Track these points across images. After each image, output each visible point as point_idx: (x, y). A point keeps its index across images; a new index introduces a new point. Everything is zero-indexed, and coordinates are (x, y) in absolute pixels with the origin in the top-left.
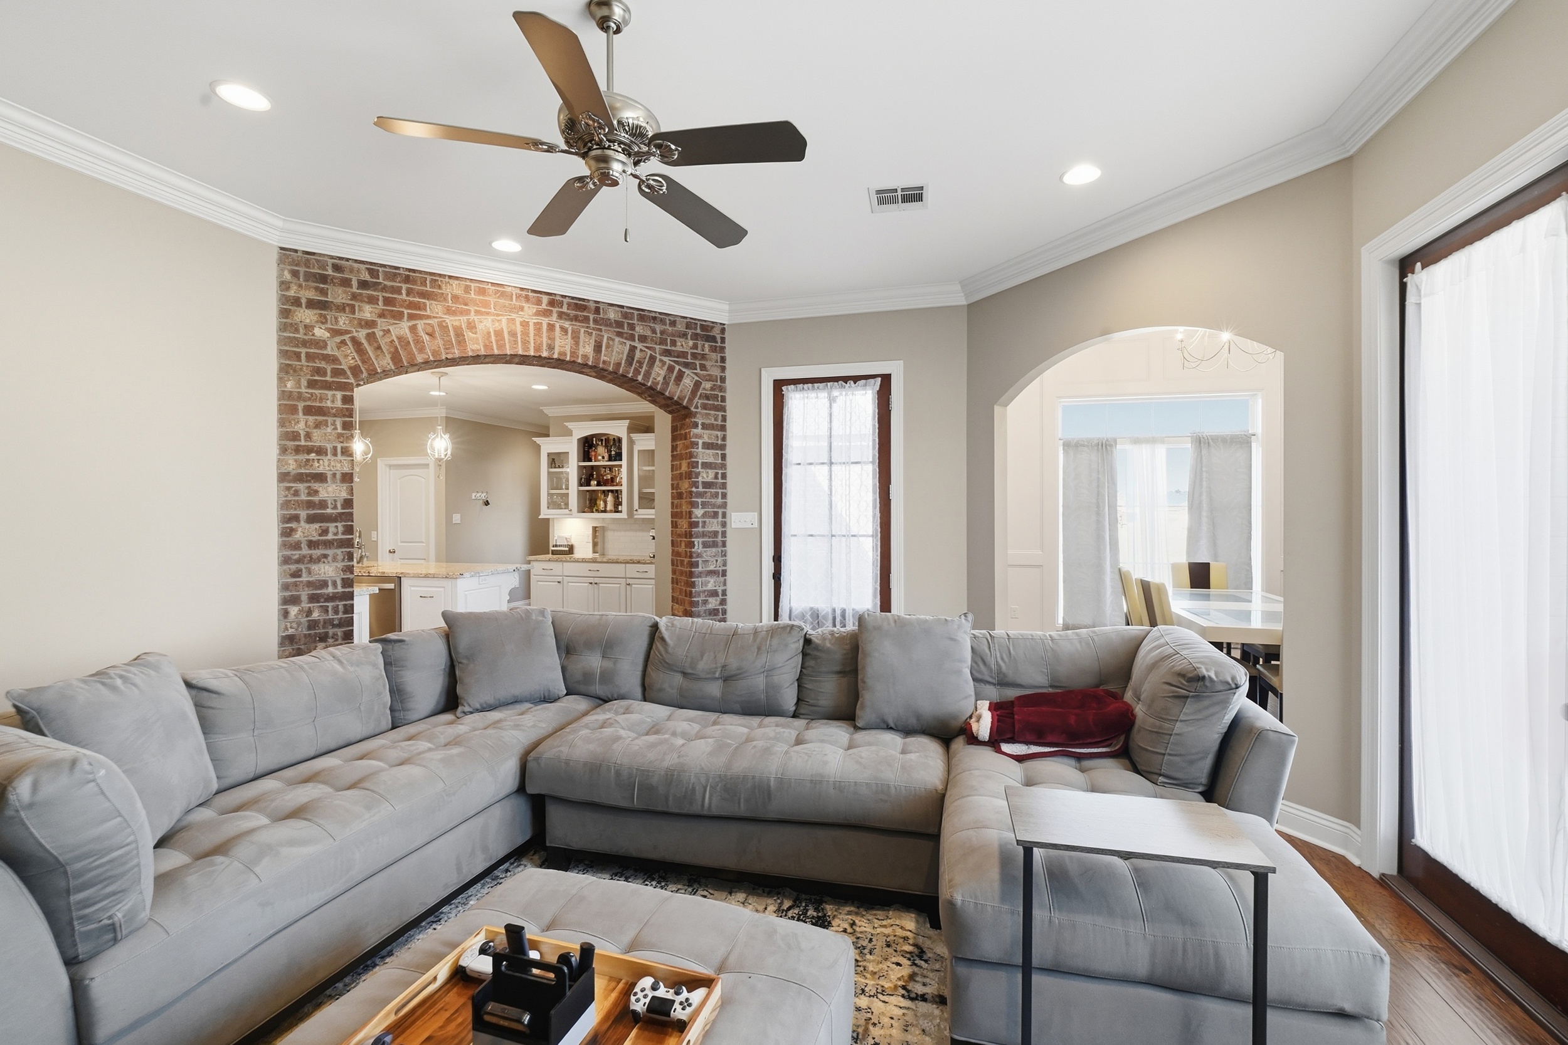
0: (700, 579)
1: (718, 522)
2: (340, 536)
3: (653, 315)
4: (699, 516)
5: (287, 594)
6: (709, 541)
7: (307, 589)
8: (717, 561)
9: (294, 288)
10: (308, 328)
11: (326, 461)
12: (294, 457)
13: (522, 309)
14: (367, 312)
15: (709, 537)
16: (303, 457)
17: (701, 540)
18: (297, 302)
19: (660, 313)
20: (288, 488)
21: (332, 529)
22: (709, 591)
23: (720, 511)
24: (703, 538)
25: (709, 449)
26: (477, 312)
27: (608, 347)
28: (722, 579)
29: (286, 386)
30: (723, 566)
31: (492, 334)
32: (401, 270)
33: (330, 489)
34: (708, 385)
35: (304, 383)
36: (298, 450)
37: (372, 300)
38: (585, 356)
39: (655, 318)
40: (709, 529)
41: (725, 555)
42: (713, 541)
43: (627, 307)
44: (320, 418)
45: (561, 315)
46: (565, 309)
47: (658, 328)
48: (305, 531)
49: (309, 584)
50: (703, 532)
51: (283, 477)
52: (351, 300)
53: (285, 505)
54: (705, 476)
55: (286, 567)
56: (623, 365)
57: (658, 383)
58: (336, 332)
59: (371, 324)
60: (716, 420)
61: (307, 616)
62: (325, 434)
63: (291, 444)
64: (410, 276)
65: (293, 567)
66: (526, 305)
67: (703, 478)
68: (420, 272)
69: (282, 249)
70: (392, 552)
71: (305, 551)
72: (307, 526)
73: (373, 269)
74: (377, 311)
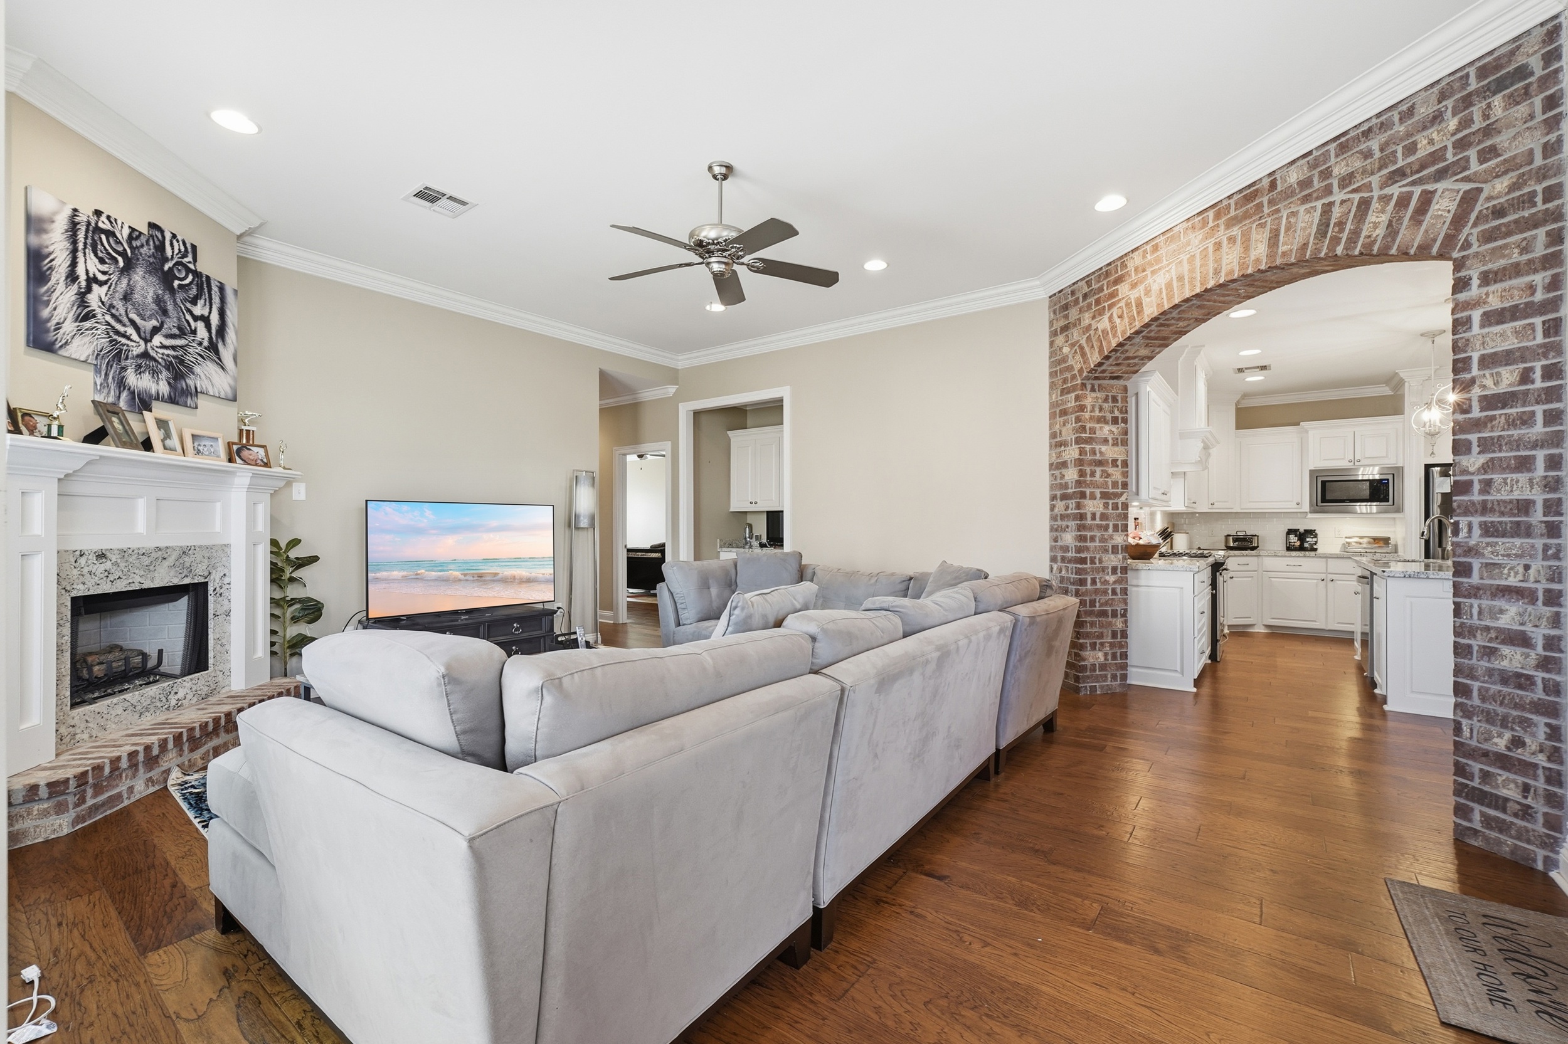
0: (1475, 603)
1: (1531, 480)
2: (1075, 511)
3: (1365, 127)
4: (1471, 469)
6: (1500, 523)
7: (1060, 552)
8: (1527, 567)
9: (1055, 322)
10: (1061, 349)
11: (1068, 451)
12: (1055, 451)
13: (1188, 243)
14: (1087, 319)
15: (1502, 514)
16: (1059, 450)
17: (1476, 520)
18: (1055, 333)
19: (1379, 115)
20: (1053, 475)
21: (1071, 506)
22: (1499, 630)
23: (1540, 455)
24: (1483, 514)
25: (1503, 323)
26: (1153, 273)
27: (1287, 229)
28: (1548, 611)
29: (1052, 399)
30: (1551, 580)
31: (1164, 289)
32: (1103, 268)
33: (1070, 473)
34: (1501, 185)
35: (1059, 393)
36: (1057, 445)
37: (1089, 307)
38: (1258, 261)
39: (1367, 134)
40: (1499, 497)
41: (1557, 556)
42: (1518, 523)
43: (1316, 148)
44: (1065, 418)
45: (1229, 224)
46: (1233, 213)
47: (1374, 144)
48: (1060, 507)
49: (1061, 547)
50: (1484, 502)
51: (1051, 465)
52: (1079, 314)
53: (1052, 487)
54: (1489, 382)
55: (1052, 534)
56: (1311, 244)
57: (1374, 242)
58: (1073, 345)
59: (1089, 327)
60: (1524, 250)
62: (1068, 429)
63: (1054, 441)
64: (1107, 271)
65: (1055, 534)
66: (1192, 236)
67: (1484, 387)
68: (1114, 262)
69: (1050, 297)
71: (1060, 523)
72: (1060, 503)
73: (1088, 280)
74: (1091, 315)
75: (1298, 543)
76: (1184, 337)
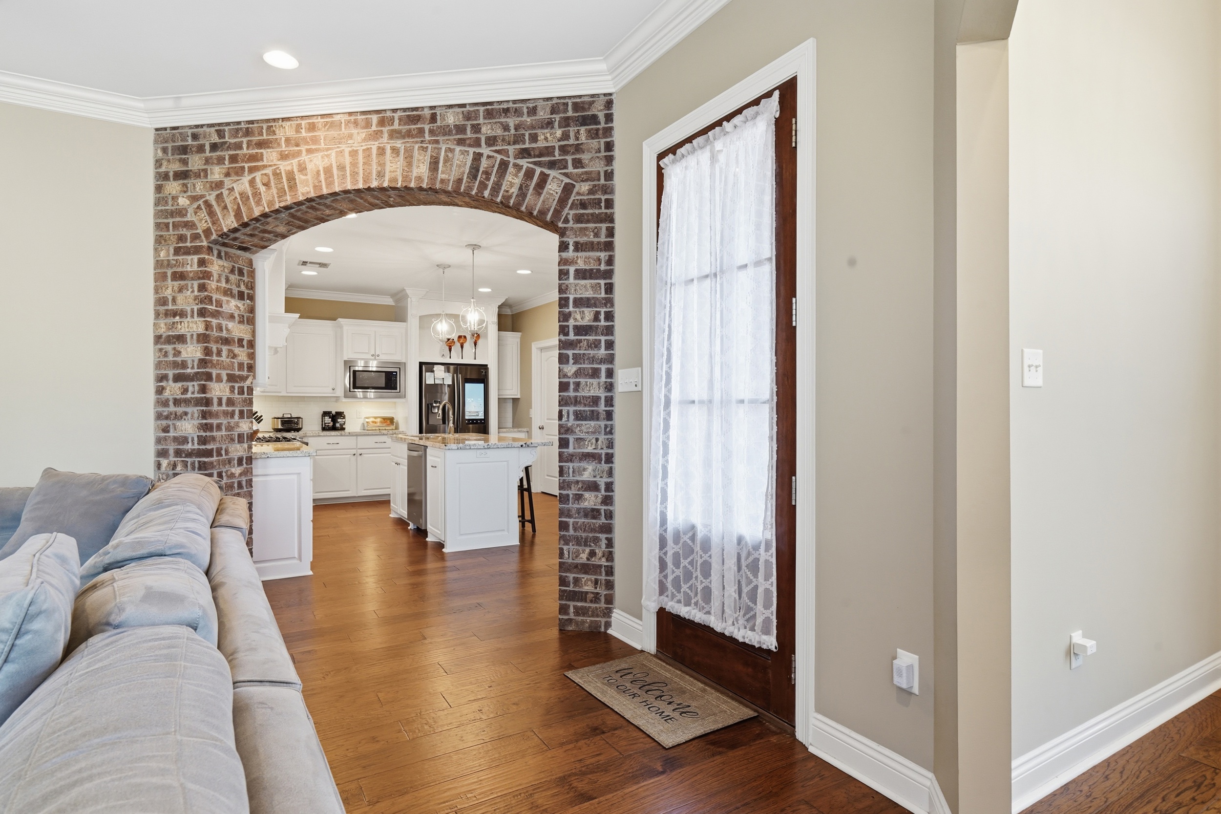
0: (571, 465)
1: (599, 383)
2: (197, 395)
3: (505, 106)
4: (569, 374)
5: (160, 447)
6: (584, 411)
7: (173, 444)
8: (597, 440)
9: (165, 163)
10: (175, 198)
11: (186, 323)
12: (165, 321)
13: (350, 136)
14: (216, 173)
15: (585, 405)
16: (171, 320)
17: (572, 409)
18: (165, 177)
19: (514, 102)
20: (161, 350)
21: (191, 389)
22: (583, 482)
23: (603, 368)
24: (575, 405)
25: (586, 279)
26: (309, 151)
27: (446, 161)
28: (606, 467)
29: (160, 255)
30: (608, 447)
31: (322, 172)
32: (242, 124)
33: (189, 349)
34: (585, 187)
35: (172, 251)
36: (167, 314)
37: (220, 161)
38: (419, 179)
39: (506, 111)
40: (583, 394)
41: (611, 433)
42: (593, 411)
43: (470, 104)
44: (182, 283)
45: (393, 135)
46: (396, 126)
47: (512, 122)
48: (173, 389)
49: (175, 439)
50: (576, 397)
51: (158, 339)
52: (205, 164)
53: (158, 365)
54: (578, 317)
55: (159, 422)
56: (464, 181)
57: (510, 197)
58: (194, 199)
59: (219, 185)
60: (596, 235)
61: (173, 469)
62: (186, 297)
63: (162, 309)
64: (247, 129)
65: (164, 423)
66: (354, 131)
67: (575, 319)
68: (257, 121)
69: (157, 130)
70: (541, 428)
71: (172, 408)
72: (173, 385)
73: (220, 129)
74: (224, 171)
75: (331, 424)
76: (322, 224)
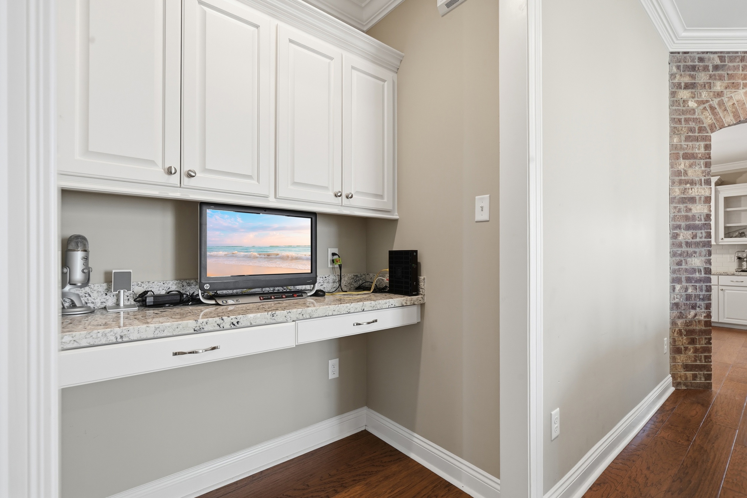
2: (703, 239)
5: (675, 276)
7: (685, 273)
9: (678, 77)
10: (685, 102)
11: (696, 189)
12: (678, 187)
14: (718, 86)
16: (683, 186)
18: (679, 86)
20: (675, 208)
21: (699, 235)
29: (674, 141)
32: (739, 53)
33: (698, 207)
35: (683, 138)
36: (680, 182)
37: (721, 78)
44: (692, 161)
48: (685, 235)
49: (686, 270)
51: (672, 200)
52: (709, 79)
53: (673, 218)
55: (674, 259)
58: (700, 103)
59: (719, 94)
61: (686, 291)
62: (695, 171)
63: (677, 179)
65: (678, 259)
69: (672, 53)
71: (684, 249)
72: (685, 232)
73: (722, 56)
74: (724, 85)
